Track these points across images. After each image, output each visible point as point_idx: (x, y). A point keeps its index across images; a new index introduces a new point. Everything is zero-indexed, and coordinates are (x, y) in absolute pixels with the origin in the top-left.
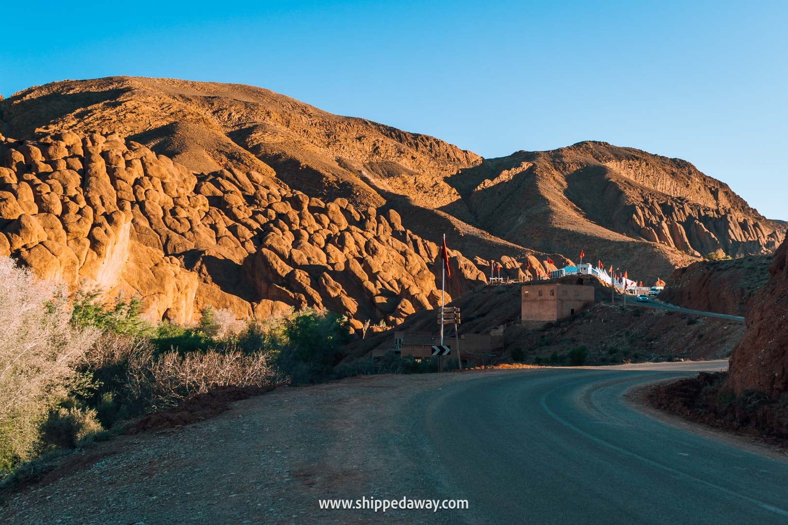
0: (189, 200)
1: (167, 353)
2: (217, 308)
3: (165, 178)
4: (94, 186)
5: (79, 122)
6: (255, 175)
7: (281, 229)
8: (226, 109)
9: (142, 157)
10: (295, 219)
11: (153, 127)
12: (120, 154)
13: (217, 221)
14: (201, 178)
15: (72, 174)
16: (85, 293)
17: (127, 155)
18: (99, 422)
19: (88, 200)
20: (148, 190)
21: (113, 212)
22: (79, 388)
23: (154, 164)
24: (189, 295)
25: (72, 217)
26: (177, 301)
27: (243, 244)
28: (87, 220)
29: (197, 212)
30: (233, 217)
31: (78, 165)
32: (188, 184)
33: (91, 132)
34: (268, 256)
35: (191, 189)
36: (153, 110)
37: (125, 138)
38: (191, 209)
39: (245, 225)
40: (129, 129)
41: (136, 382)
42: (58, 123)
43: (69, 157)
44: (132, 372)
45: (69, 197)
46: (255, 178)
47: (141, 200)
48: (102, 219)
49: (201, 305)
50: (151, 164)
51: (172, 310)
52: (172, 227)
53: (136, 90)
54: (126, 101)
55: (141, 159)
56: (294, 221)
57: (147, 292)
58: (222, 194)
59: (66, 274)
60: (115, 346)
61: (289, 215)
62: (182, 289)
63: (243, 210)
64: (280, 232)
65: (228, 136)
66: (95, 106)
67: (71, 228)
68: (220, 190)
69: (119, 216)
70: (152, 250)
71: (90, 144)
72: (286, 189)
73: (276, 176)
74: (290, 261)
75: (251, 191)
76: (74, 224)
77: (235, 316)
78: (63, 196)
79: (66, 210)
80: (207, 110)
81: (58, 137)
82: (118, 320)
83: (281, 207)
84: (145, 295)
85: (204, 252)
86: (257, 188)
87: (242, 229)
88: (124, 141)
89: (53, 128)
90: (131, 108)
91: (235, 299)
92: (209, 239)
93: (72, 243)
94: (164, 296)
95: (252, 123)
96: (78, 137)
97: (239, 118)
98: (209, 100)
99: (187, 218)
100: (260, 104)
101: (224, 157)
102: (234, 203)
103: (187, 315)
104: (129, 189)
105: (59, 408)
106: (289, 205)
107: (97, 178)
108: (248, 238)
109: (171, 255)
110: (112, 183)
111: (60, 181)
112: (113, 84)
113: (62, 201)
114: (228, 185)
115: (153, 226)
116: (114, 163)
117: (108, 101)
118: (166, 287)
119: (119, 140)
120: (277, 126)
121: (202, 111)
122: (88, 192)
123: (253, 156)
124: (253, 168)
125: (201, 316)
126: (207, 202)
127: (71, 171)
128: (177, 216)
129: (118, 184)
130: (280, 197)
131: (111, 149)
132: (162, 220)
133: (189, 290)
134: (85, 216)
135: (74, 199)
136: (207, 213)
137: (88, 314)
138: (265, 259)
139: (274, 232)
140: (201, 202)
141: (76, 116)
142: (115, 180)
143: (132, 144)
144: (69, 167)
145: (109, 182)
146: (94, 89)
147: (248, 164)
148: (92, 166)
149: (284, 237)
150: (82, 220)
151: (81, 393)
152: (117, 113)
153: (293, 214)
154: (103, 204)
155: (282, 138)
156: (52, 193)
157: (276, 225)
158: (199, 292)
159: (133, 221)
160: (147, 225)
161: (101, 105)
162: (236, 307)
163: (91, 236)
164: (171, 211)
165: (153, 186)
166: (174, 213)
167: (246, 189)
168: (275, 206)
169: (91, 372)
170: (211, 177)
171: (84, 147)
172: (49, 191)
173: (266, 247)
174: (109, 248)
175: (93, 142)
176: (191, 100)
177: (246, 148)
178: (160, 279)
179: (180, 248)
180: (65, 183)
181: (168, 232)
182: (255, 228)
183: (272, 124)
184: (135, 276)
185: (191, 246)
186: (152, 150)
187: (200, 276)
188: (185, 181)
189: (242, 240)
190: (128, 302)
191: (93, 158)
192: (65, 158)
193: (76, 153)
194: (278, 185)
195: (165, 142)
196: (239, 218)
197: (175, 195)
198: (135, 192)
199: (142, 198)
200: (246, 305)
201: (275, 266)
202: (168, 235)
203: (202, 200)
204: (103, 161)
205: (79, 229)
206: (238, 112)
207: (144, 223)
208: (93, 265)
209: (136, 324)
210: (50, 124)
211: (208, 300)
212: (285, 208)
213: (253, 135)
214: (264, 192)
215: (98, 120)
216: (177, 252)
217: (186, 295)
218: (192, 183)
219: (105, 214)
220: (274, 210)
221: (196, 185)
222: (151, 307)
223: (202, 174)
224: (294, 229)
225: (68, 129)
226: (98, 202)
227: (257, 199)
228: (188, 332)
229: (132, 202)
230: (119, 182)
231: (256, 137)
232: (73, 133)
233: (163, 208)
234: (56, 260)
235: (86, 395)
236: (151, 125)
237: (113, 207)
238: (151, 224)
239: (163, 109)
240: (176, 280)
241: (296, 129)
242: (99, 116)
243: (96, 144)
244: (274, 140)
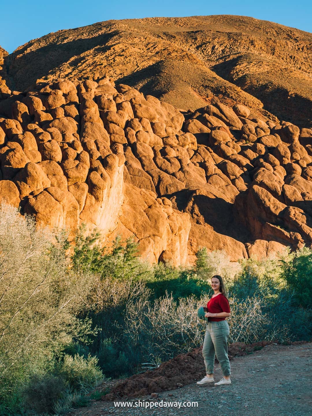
0: (178, 139)
1: (162, 298)
2: (211, 249)
3: (154, 118)
4: (90, 132)
5: (74, 70)
6: (242, 108)
7: (271, 164)
8: (210, 43)
9: (131, 99)
10: (286, 153)
11: (141, 68)
12: (111, 98)
13: (206, 160)
14: (189, 116)
15: (70, 121)
16: (84, 238)
17: (118, 98)
18: (101, 369)
19: (85, 146)
20: (139, 131)
21: (108, 156)
22: (80, 335)
23: (142, 105)
24: (183, 236)
25: (71, 163)
26: (171, 244)
27: (233, 182)
28: (84, 165)
29: (186, 151)
30: (222, 153)
31: (74, 111)
32: (176, 124)
33: (84, 78)
34: (260, 193)
35: (179, 128)
36: (139, 51)
37: (115, 82)
38: (180, 148)
39: (235, 161)
40: (118, 72)
41: (134, 328)
42: (55, 73)
43: (67, 105)
44: (130, 318)
45: (68, 143)
46: (242, 111)
47: (132, 142)
48: (97, 164)
49: (195, 246)
50: (140, 105)
51: (168, 252)
52: (163, 167)
53: (123, 33)
54: (114, 45)
55: (131, 101)
56: (285, 154)
57: (142, 234)
58: (209, 131)
59: (69, 219)
60: (113, 291)
61: (279, 149)
62: (176, 230)
63: (232, 146)
64: (270, 167)
65: (212, 70)
66: (87, 53)
67: (71, 173)
68: (207, 126)
69: (113, 160)
70: (145, 191)
71: (84, 91)
72: (275, 121)
73: (263, 108)
74: (283, 197)
75: (239, 125)
76: (74, 170)
77: (229, 258)
78: (63, 143)
79: (65, 157)
80: (191, 45)
81: (56, 86)
82: (115, 264)
83: (271, 141)
84: (140, 238)
85: (195, 191)
86: (244, 122)
87: (232, 167)
88: (114, 85)
89: (51, 78)
90: (119, 51)
91: (228, 240)
92: (199, 178)
93: (72, 188)
94: (159, 238)
95: (236, 54)
96: (73, 84)
97: (222, 51)
98: (192, 35)
99: (177, 158)
100: (243, 33)
101: (209, 92)
102: (222, 139)
103: (182, 257)
104: (121, 131)
105: (64, 355)
106: (279, 137)
107: (92, 123)
108: (238, 175)
109: (163, 196)
110: (105, 127)
111: (60, 129)
112: (102, 30)
113: (62, 148)
114: (215, 121)
115: (145, 168)
116: (106, 107)
117: (98, 47)
118: (160, 229)
119: (110, 84)
120: (262, 55)
121: (186, 47)
122: (84, 137)
123: (239, 89)
124: (240, 101)
125: (195, 257)
126: (195, 140)
127: (68, 118)
128: (167, 156)
129: (111, 127)
130: (269, 130)
131: (103, 93)
132: (153, 161)
133: (183, 231)
134: (83, 162)
135: (72, 145)
136: (196, 152)
137: (88, 258)
138: (256, 196)
139: (264, 167)
140: (189, 141)
141: (71, 64)
142: (108, 124)
143: (122, 87)
144: (67, 115)
145: (102, 126)
146: (85, 36)
147: (234, 97)
148: (87, 112)
149: (275, 172)
150: (80, 165)
151: (83, 340)
152: (107, 57)
153: (284, 148)
154: (98, 149)
155: (268, 67)
156: (53, 141)
157: (267, 160)
158: (192, 233)
159: (126, 164)
160: (140, 167)
161: (92, 51)
162: (230, 249)
163: (88, 181)
164: (161, 151)
165: (143, 127)
166: (164, 153)
167: (233, 124)
168: (264, 140)
169: (90, 319)
170: (198, 114)
171: (79, 94)
172: (50, 139)
173: (257, 183)
174: (105, 191)
175: (87, 88)
176: (175, 37)
177: (231, 81)
178: (154, 221)
179: (172, 189)
180: (64, 130)
181: (159, 172)
182: (245, 164)
183: (256, 53)
184: (130, 219)
185: (182, 186)
186: (140, 91)
187: (193, 217)
188: (172, 119)
189: (232, 177)
190: (124, 246)
191: (87, 104)
192: (63, 106)
193: (72, 100)
194: (266, 118)
195: (152, 82)
196: (228, 155)
197: (164, 134)
198: (126, 135)
199: (133, 140)
200: (240, 246)
201: (268, 203)
202: (159, 176)
203: (190, 138)
204: (96, 106)
205: (78, 175)
206: (221, 45)
207: (136, 165)
208: (92, 210)
209: (132, 269)
210: (48, 74)
211: (202, 241)
212: (274, 141)
213: (238, 67)
214: (252, 126)
215: (90, 66)
216: (169, 193)
217: (180, 236)
218: (180, 122)
219: (100, 158)
220: (262, 143)
221: (184, 123)
222: (148, 249)
223: (189, 111)
224: (286, 163)
225: (64, 78)
226: (94, 147)
227: (245, 134)
228: (184, 275)
229: (124, 145)
230: (112, 126)
231: (241, 68)
232: (68, 81)
233: (153, 148)
234: (59, 206)
235: (86, 341)
236: (138, 67)
237: (107, 151)
238: (143, 166)
239: (149, 48)
240: (168, 221)
241: (282, 56)
242: (91, 63)
243: (89, 90)
244: (260, 70)
